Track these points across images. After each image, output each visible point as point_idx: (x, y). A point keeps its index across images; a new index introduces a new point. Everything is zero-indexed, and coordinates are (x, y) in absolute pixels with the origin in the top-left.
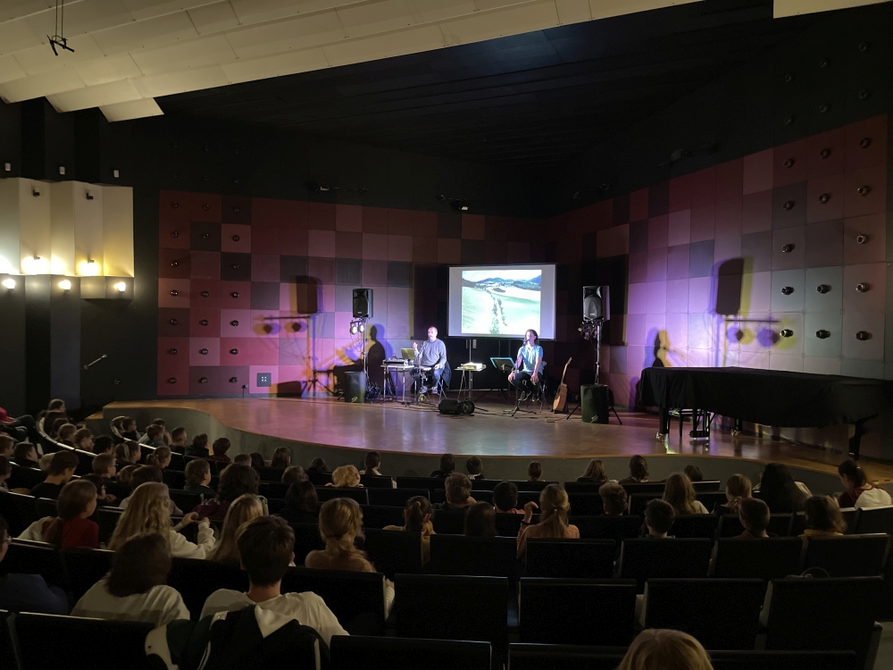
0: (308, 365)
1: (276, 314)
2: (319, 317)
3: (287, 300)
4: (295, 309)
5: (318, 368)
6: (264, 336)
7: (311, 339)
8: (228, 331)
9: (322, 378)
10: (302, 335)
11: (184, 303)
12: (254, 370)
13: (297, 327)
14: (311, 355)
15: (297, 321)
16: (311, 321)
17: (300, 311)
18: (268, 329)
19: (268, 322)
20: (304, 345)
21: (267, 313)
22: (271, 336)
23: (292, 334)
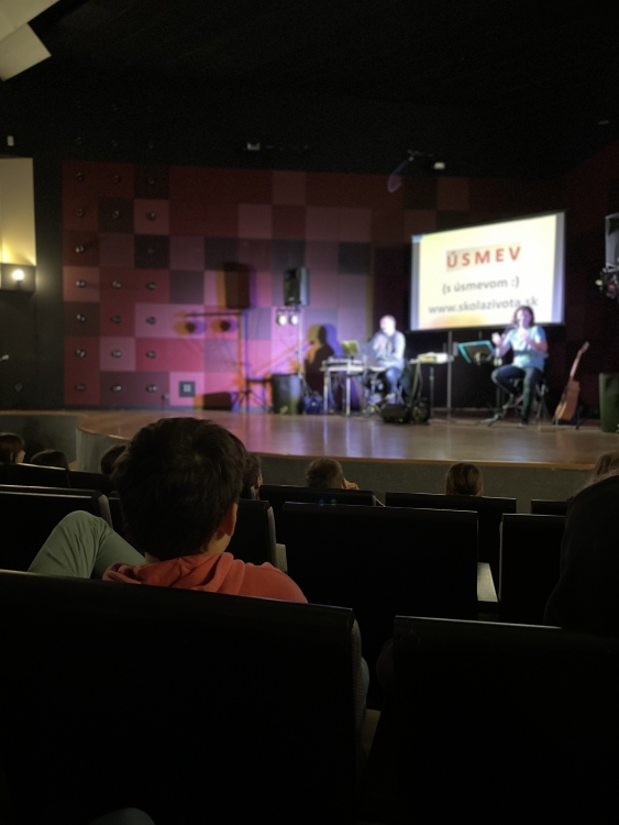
0: (240, 373)
1: (200, 309)
2: (252, 314)
3: (214, 293)
4: (223, 302)
5: (251, 376)
6: (187, 336)
7: (243, 341)
8: (143, 330)
9: (257, 389)
10: (232, 335)
11: (94, 296)
12: (175, 378)
13: (225, 326)
14: (243, 359)
15: (225, 318)
16: (243, 319)
17: (229, 306)
18: (191, 328)
19: (190, 319)
20: (234, 349)
21: (190, 308)
22: (195, 336)
23: (220, 335)
